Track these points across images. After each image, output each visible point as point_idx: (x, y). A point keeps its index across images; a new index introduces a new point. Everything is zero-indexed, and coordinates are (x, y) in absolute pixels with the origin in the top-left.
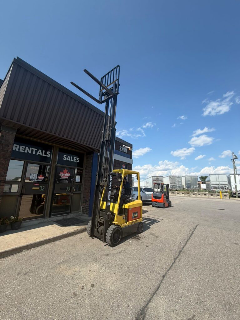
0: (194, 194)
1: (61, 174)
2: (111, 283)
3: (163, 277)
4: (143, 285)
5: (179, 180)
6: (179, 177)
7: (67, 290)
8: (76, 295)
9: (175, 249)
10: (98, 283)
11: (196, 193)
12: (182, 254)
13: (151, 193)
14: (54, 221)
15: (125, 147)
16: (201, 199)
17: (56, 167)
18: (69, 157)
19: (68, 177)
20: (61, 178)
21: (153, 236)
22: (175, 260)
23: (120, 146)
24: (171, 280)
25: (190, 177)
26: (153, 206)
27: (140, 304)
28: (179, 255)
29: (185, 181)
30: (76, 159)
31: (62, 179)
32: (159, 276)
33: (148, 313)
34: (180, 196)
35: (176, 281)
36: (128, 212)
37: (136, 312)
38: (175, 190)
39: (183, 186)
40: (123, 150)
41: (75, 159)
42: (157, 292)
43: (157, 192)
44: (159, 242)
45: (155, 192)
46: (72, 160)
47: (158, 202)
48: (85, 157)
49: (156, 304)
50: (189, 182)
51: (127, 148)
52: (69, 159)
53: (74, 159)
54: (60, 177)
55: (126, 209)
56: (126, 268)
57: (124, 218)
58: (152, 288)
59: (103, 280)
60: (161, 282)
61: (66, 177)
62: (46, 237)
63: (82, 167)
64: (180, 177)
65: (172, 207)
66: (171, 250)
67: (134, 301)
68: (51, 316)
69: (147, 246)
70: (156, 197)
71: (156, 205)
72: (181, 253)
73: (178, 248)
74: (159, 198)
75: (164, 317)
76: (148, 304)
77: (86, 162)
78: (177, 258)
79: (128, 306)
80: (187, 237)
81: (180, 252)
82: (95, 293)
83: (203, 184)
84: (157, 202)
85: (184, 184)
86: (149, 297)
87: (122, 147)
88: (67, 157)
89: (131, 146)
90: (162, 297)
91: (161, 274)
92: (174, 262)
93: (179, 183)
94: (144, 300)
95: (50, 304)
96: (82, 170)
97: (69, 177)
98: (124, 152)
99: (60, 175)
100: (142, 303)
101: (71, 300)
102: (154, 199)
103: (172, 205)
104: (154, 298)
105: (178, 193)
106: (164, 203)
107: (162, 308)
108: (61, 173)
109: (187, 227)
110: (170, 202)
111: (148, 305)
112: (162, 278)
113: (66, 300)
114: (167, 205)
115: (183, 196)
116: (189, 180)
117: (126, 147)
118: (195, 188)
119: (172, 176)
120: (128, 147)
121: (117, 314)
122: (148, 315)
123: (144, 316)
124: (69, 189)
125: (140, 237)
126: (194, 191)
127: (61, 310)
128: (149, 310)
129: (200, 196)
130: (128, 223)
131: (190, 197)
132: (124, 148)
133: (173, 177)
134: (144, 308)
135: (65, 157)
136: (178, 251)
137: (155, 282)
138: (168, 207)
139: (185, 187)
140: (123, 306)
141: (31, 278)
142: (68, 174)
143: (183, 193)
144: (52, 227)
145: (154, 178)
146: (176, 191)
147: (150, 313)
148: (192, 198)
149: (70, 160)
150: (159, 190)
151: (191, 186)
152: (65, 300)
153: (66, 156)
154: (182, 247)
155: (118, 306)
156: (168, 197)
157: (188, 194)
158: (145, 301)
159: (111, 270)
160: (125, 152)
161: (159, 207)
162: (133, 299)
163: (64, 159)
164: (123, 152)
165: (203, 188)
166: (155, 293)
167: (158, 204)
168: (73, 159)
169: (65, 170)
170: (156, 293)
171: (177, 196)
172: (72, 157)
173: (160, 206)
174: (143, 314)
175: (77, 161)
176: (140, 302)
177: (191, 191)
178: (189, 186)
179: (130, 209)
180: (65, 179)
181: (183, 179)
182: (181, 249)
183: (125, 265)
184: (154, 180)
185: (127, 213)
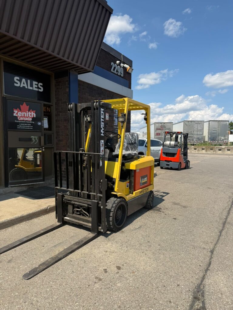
0: (220, 150)
1: (17, 114)
2: (143, 263)
3: (212, 252)
4: (188, 263)
5: (199, 128)
6: (199, 122)
7: (84, 275)
8: (100, 280)
9: (217, 221)
10: (125, 264)
11: (224, 149)
12: (227, 226)
13: (160, 148)
14: (15, 193)
15: (119, 65)
16: (230, 156)
17: (4, 99)
18: (24, 80)
19: (31, 119)
20: (18, 120)
21: (179, 206)
22: (221, 232)
23: (112, 63)
24: (224, 255)
25: (216, 123)
26: (162, 168)
27: (192, 282)
28: (224, 227)
29: (209, 130)
30: (37, 86)
31: (19, 123)
32: (205, 252)
33: (207, 290)
34: (198, 153)
35: (230, 255)
36: (135, 176)
37: (191, 290)
38: (191, 145)
39: (205, 136)
40: (117, 71)
41: (36, 84)
42: (209, 268)
43: (170, 146)
44: (191, 213)
45: (166, 146)
46: (30, 88)
47: (171, 161)
48: (53, 82)
49: (213, 280)
50: (214, 131)
51: (124, 67)
52: (25, 85)
53: (34, 86)
54: (16, 118)
55: (132, 170)
56: (157, 245)
57: (128, 186)
58: (201, 265)
59: (129, 261)
60: (211, 258)
61: (26, 119)
62: (16, 214)
63: (49, 101)
64: (201, 123)
65: (190, 168)
66: (211, 222)
67: (184, 280)
68: (77, 304)
69: (175, 219)
70: (167, 154)
71: (167, 166)
72: (226, 224)
73: (220, 219)
74: (173, 155)
75: (229, 292)
76: (202, 281)
77: (56, 91)
78: (222, 230)
79: (178, 285)
80: (228, 205)
81: (224, 224)
82: (126, 276)
83: (231, 135)
84: (169, 161)
85: (206, 133)
86: (201, 275)
87: (115, 65)
88: (20, 81)
89: (130, 63)
90: (219, 273)
91: (208, 249)
92: (220, 235)
93: (198, 133)
94: (196, 277)
95: (69, 291)
96: (49, 106)
97: (33, 119)
98: (119, 74)
99: (15, 115)
100: (194, 281)
101: (97, 286)
102: (164, 156)
103: (190, 166)
104: (208, 274)
105: (195, 149)
106: (180, 163)
107: (223, 283)
108: (16, 111)
109: (223, 193)
110: (189, 161)
111: (204, 282)
112: (210, 254)
113: (89, 286)
114: (183, 165)
115: (203, 154)
116: (214, 128)
117: (122, 65)
118: (223, 140)
119: (188, 121)
120: (126, 66)
121: (166, 294)
122: (208, 292)
123: (203, 293)
124: (36, 141)
125: (161, 209)
126: (221, 145)
127: (89, 296)
128: (207, 287)
129: (229, 152)
130: (135, 193)
131: (213, 154)
132: (118, 67)
133: (190, 122)
134: (200, 285)
135: (17, 80)
136: (221, 222)
137: (203, 258)
138: (185, 168)
139: (206, 139)
140: (171, 286)
141: (21, 265)
142: (30, 113)
143: (203, 149)
144: (17, 201)
145: (157, 125)
146: (193, 145)
147: (209, 290)
148: (217, 156)
149: (26, 87)
150: (173, 143)
151: (216, 137)
152: (87, 286)
153: (18, 78)
154: (225, 217)
155: (165, 286)
156: (185, 154)
157: (212, 149)
158: (197, 279)
159: (137, 249)
160: (120, 76)
161: (171, 169)
162: (182, 278)
163: (15, 85)
164: (117, 75)
165: (231, 141)
166: (207, 270)
167: (171, 164)
168: (31, 86)
169: (24, 106)
170: (209, 270)
171: (193, 153)
172: (29, 81)
173: (173, 167)
174: (200, 291)
175: (40, 90)
176: (191, 280)
177: (216, 145)
178: (214, 137)
179: (137, 171)
180: (26, 122)
181: (206, 126)
182: (225, 220)
183: (154, 242)
184: (157, 129)
185: (133, 178)
